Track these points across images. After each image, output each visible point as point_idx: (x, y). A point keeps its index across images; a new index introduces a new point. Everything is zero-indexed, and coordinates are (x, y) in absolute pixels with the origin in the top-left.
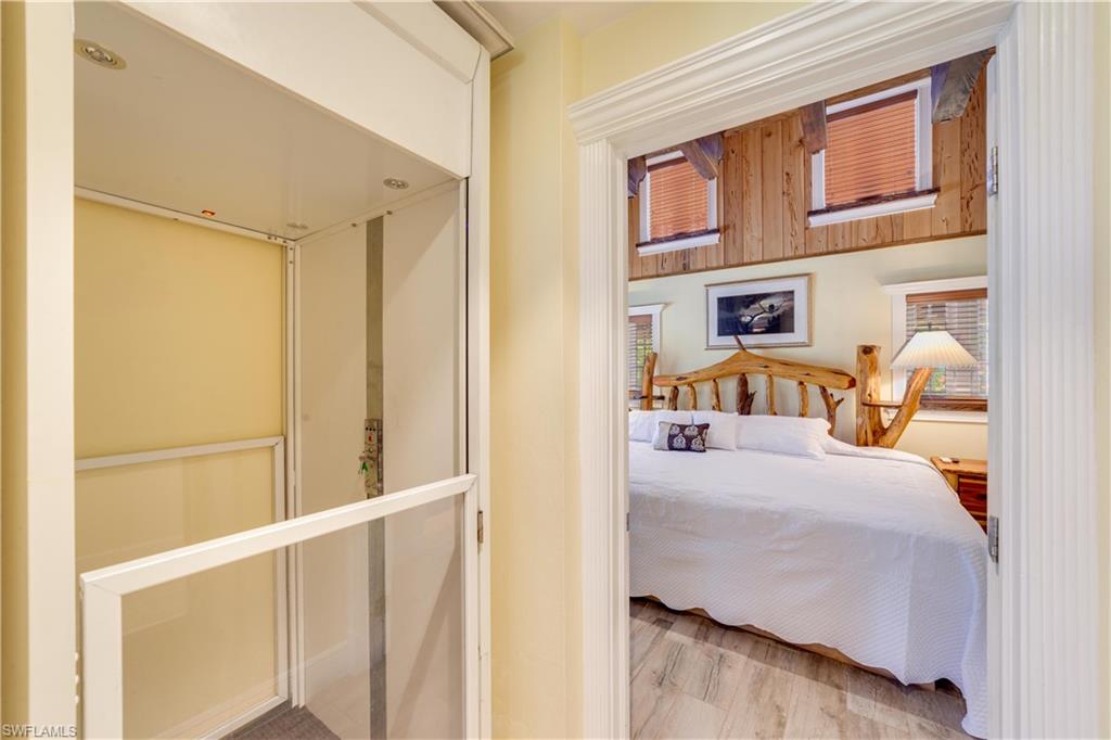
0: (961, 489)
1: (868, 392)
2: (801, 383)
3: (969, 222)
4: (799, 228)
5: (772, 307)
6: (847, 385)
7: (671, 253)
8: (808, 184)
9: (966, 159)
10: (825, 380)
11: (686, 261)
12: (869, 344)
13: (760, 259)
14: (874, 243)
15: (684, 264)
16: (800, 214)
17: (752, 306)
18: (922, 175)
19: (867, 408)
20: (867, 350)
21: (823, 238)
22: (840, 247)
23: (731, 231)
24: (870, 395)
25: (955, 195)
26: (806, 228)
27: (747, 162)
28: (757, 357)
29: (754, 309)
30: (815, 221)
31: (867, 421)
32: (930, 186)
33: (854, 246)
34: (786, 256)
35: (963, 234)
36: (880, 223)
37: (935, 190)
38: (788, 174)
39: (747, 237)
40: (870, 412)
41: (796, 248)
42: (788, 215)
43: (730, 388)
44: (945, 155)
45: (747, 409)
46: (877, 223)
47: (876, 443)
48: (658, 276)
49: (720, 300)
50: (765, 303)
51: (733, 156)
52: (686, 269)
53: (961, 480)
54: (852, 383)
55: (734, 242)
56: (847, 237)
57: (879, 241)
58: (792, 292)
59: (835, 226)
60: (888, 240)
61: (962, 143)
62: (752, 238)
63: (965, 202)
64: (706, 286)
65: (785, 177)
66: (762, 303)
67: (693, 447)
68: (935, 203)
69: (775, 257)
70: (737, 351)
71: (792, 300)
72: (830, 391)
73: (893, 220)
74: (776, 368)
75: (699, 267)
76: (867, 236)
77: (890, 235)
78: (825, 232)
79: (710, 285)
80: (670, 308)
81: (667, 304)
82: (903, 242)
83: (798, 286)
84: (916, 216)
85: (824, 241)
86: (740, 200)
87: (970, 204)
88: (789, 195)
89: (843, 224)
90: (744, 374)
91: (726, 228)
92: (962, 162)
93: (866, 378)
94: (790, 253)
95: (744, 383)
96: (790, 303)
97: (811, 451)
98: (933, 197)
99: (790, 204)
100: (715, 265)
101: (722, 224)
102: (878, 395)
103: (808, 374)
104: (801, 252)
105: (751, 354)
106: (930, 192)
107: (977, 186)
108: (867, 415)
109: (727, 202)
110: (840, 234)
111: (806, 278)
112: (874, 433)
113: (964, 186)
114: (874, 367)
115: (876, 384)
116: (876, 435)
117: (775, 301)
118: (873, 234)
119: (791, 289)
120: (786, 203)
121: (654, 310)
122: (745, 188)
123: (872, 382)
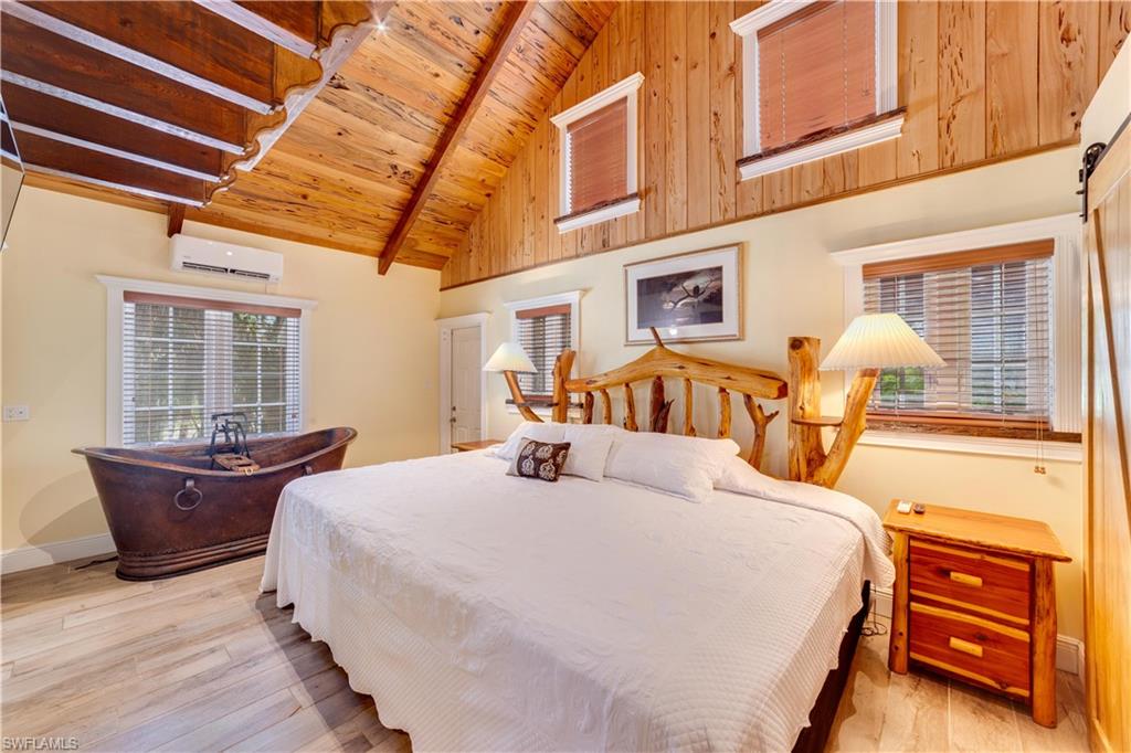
0: (912, 556)
1: (800, 404)
2: (722, 390)
3: (950, 154)
4: (729, 181)
5: (696, 289)
6: (776, 393)
7: (590, 228)
8: (739, 123)
9: (946, 60)
10: (753, 385)
11: (606, 236)
12: (799, 334)
13: (684, 228)
14: (821, 195)
15: (604, 241)
16: (730, 164)
17: (674, 290)
18: (885, 92)
19: (798, 427)
20: (796, 344)
21: (757, 194)
22: (778, 205)
23: (652, 195)
24: (801, 408)
25: (931, 114)
26: (737, 183)
27: (671, 105)
28: (676, 355)
29: (676, 292)
30: (749, 172)
31: (799, 444)
32: (894, 106)
33: (795, 201)
34: (714, 221)
35: (942, 171)
36: (830, 168)
37: (901, 110)
38: (716, 114)
39: (671, 200)
40: (803, 431)
41: (726, 210)
42: (716, 167)
43: (644, 394)
44: (916, 59)
45: (660, 423)
46: (824, 167)
47: (810, 477)
48: (577, 256)
49: (640, 282)
50: (689, 284)
51: (654, 99)
52: (605, 246)
53: (913, 543)
54: (783, 391)
55: (656, 209)
56: (787, 189)
57: (827, 192)
58: (719, 269)
59: (771, 177)
60: (838, 189)
61: (940, 37)
62: (675, 201)
63: (944, 124)
64: (625, 266)
65: (713, 118)
66: (685, 284)
67: (542, 473)
68: (901, 131)
69: (701, 224)
70: (655, 347)
71: (720, 279)
72: (757, 401)
73: (845, 162)
74: (693, 370)
75: (619, 242)
76: (812, 186)
77: (841, 182)
78: (760, 184)
79: (629, 265)
80: (590, 294)
81: (585, 291)
82: (859, 191)
83: (727, 260)
84: (877, 151)
85: (758, 200)
86: (662, 153)
87: (951, 126)
88: (717, 140)
89: (782, 173)
90: (659, 378)
91: (647, 191)
92: (940, 65)
93: (797, 383)
94: (718, 218)
95: (659, 388)
96: (718, 282)
97: (691, 489)
98: (898, 122)
99: (719, 153)
100: (635, 239)
101: (643, 187)
102: (816, 407)
103: (728, 378)
104: (731, 215)
105: (667, 350)
106: (892, 114)
107: (962, 97)
108: (800, 436)
109: (649, 159)
110: (778, 187)
111: (736, 248)
112: (809, 462)
113: (943, 101)
114: (807, 368)
115: (812, 392)
116: (812, 465)
117: (701, 282)
118: (819, 183)
119: (719, 265)
120: (714, 152)
121: (572, 297)
122: (668, 138)
123: (806, 390)
